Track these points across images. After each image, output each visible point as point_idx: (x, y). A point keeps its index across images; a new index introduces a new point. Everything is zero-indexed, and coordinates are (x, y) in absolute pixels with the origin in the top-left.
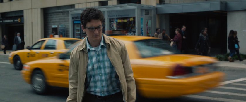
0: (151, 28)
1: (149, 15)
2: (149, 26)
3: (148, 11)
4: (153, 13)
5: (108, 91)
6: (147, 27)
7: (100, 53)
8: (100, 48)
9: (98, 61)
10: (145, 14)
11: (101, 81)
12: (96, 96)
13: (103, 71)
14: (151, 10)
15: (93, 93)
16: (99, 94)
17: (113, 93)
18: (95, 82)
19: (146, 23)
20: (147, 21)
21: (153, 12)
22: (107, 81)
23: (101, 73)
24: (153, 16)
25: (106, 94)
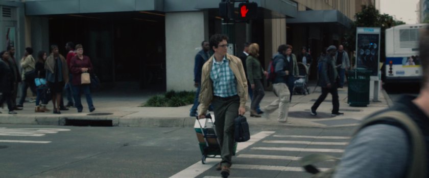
0: (15, 43)
1: (10, 17)
2: (11, 40)
3: (10, 9)
4: (18, 14)
5: (228, 93)
6: (8, 41)
7: (223, 65)
8: (223, 62)
9: (221, 71)
10: (4, 16)
11: (223, 85)
12: (220, 97)
13: (224, 79)
14: (14, 7)
15: (217, 95)
16: (221, 96)
17: (231, 95)
18: (219, 86)
19: (6, 34)
20: (6, 31)
21: (18, 10)
22: (227, 85)
23: (223, 80)
24: (18, 19)
25: (227, 95)
